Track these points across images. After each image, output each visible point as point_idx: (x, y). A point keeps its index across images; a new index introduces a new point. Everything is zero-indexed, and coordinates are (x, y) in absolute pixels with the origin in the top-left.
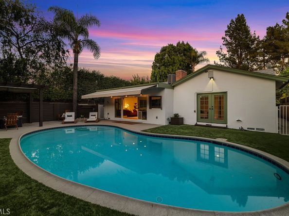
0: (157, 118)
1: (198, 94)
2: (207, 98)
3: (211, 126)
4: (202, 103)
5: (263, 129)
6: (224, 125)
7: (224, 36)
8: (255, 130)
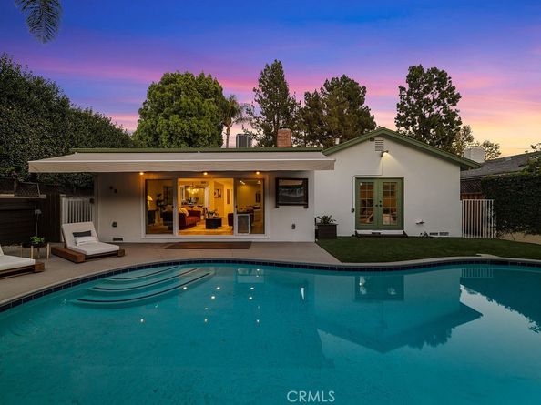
0: (294, 227)
1: (357, 179)
2: (371, 186)
3: (379, 236)
4: (363, 194)
5: (447, 233)
6: (400, 232)
7: (257, 88)
8: (439, 236)
